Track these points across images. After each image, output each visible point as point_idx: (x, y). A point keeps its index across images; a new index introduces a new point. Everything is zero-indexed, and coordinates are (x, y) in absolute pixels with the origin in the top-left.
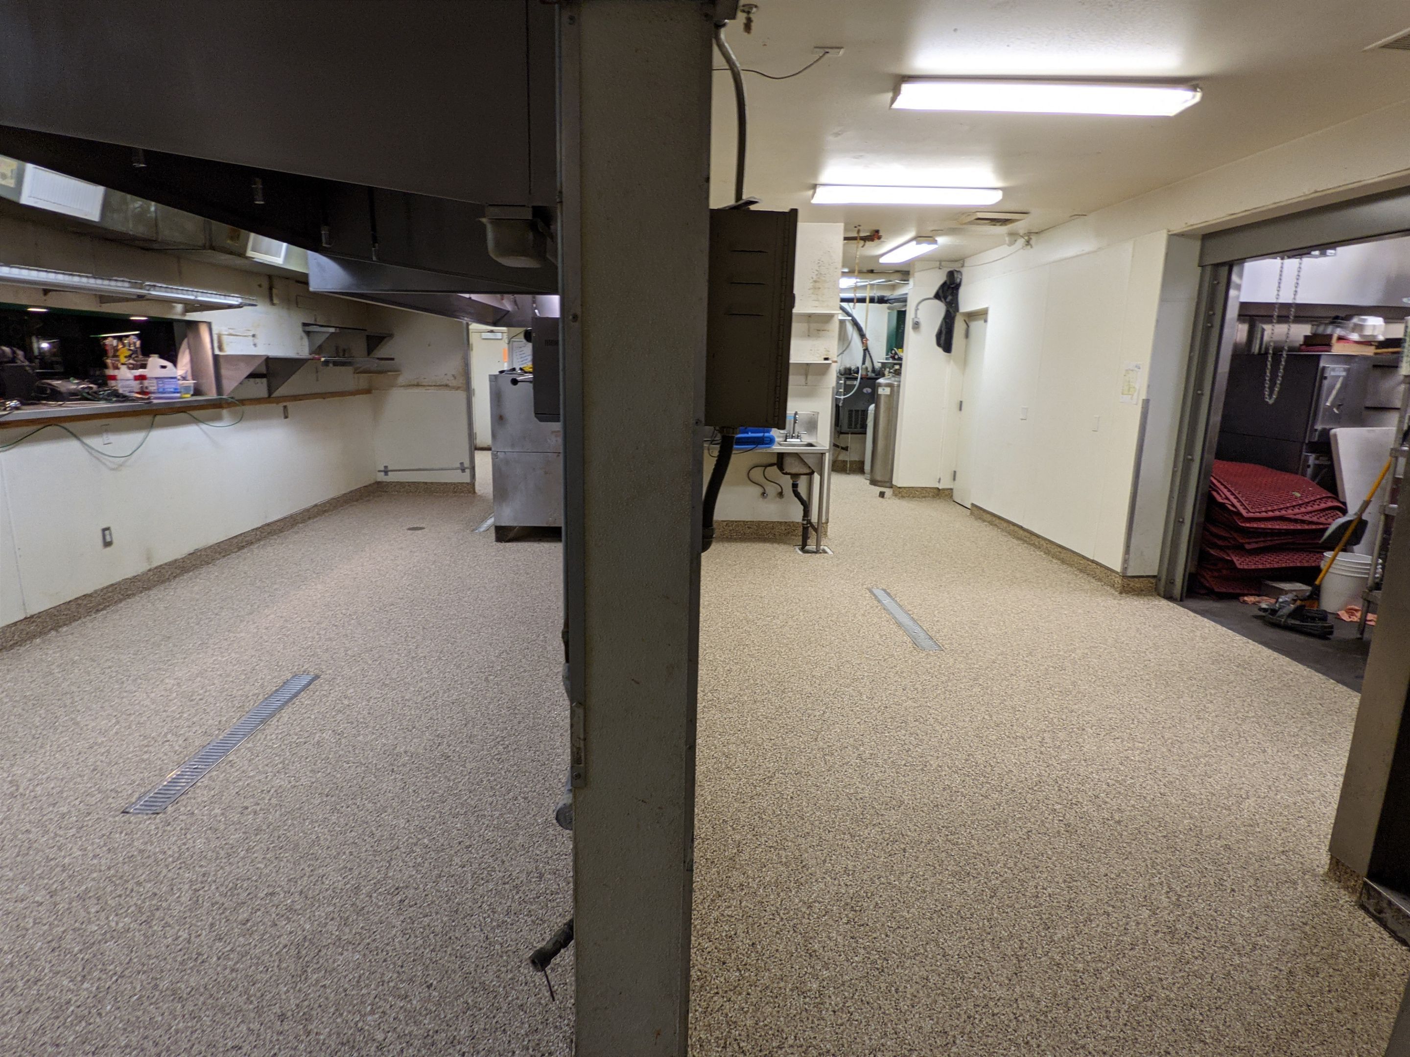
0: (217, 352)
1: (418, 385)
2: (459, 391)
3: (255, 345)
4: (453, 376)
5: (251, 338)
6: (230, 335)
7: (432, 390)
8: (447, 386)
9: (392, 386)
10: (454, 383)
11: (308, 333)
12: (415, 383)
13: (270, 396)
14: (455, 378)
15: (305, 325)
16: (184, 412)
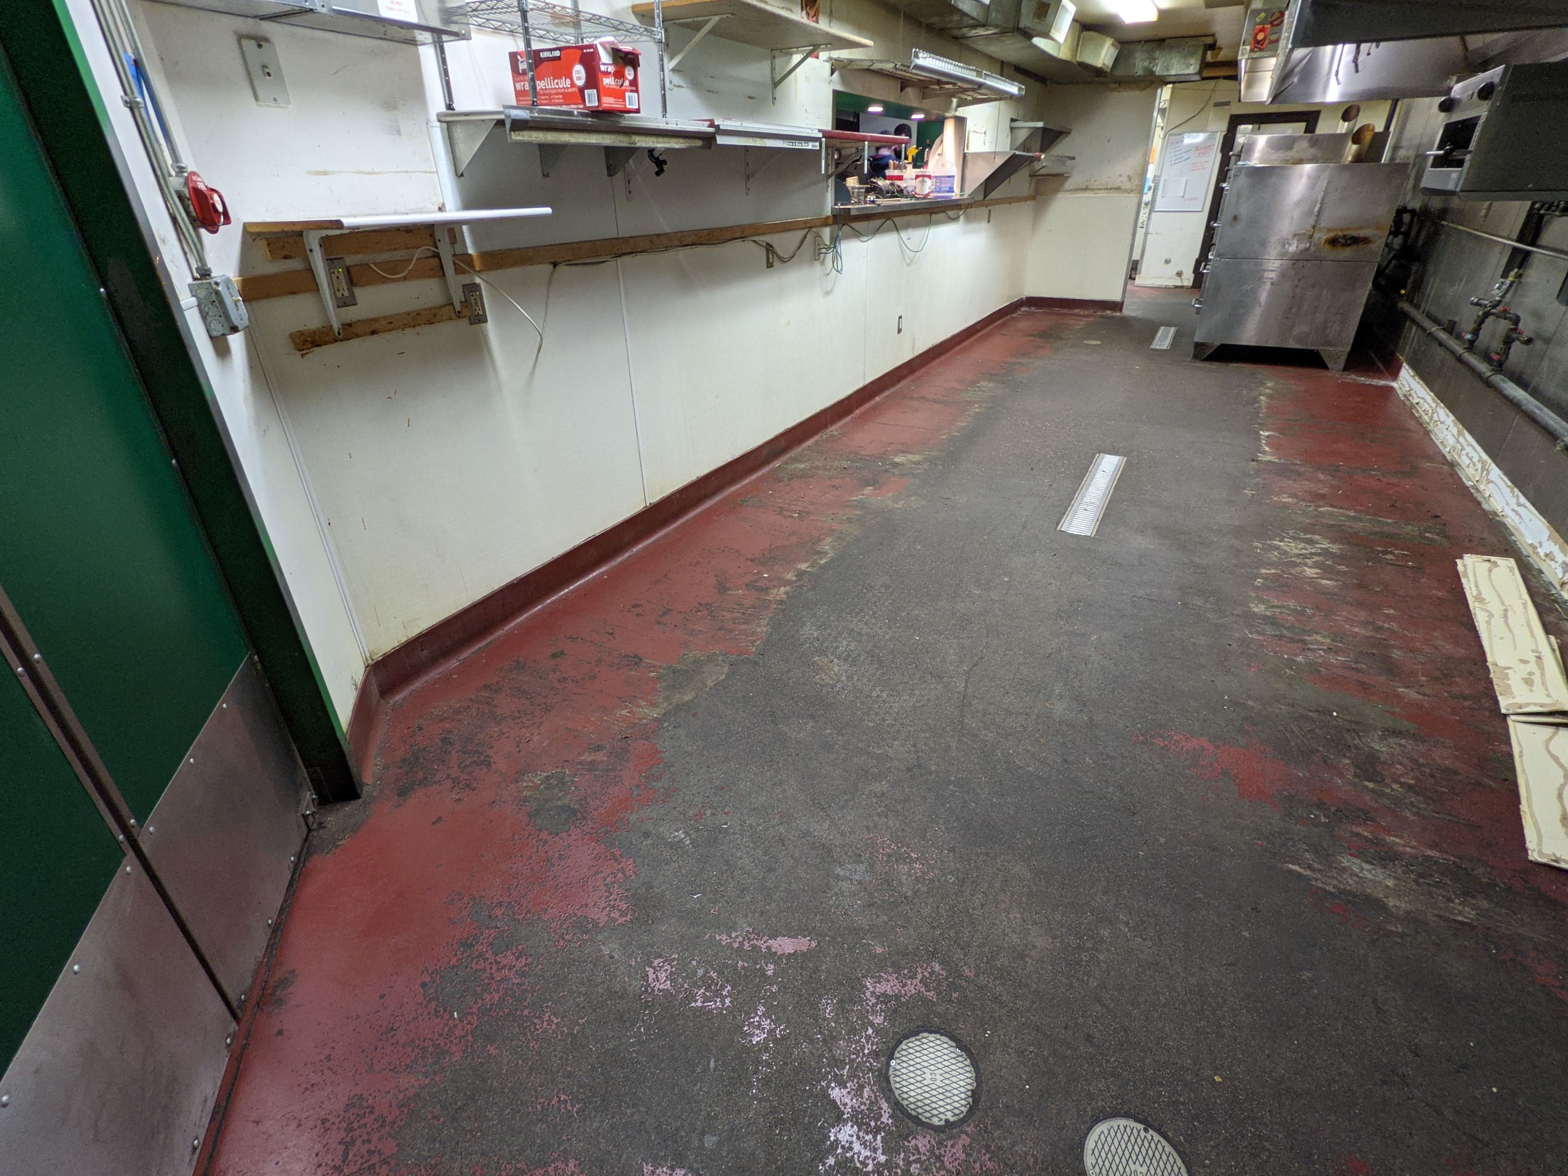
0: (966, 151)
1: (1086, 189)
2: (1131, 195)
4: (1129, 176)
5: (983, 135)
6: (974, 132)
7: (1102, 194)
8: (1118, 189)
9: (1057, 191)
10: (1128, 185)
11: (1012, 129)
12: (1084, 187)
13: (985, 198)
14: (1130, 180)
15: (1013, 120)
16: (944, 212)
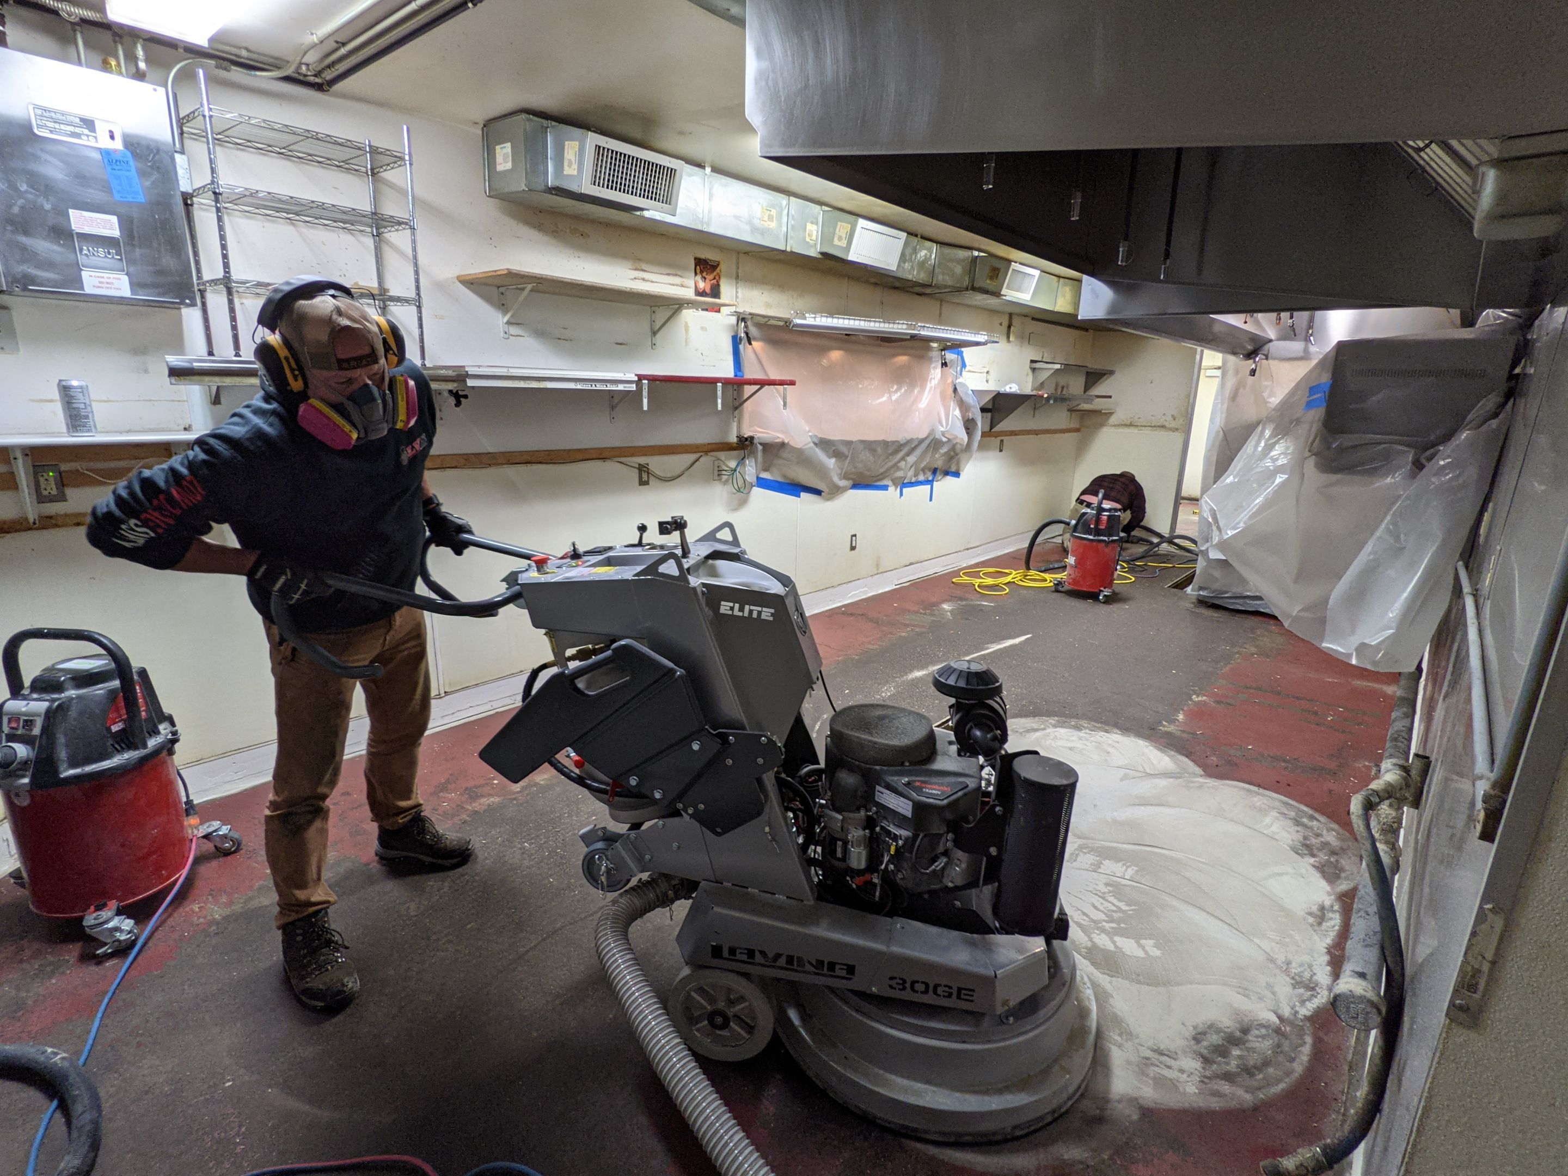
1: (1131, 425)
2: (1176, 433)
3: (987, 381)
4: (1173, 416)
5: (985, 375)
6: (970, 372)
7: (1147, 431)
8: (1163, 427)
9: (1102, 425)
10: (1173, 425)
11: (1034, 370)
12: (1128, 423)
13: (991, 429)
14: (1175, 419)
15: (1032, 361)
